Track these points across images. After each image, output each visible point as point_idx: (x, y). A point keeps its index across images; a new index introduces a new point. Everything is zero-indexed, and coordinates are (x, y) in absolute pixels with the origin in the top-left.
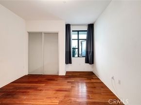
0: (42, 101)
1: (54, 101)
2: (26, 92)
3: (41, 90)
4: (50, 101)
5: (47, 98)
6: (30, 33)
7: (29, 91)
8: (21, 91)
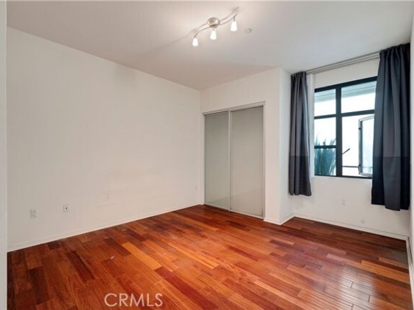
0: (193, 252)
1: (209, 262)
2: (181, 231)
3: (203, 236)
4: (204, 259)
5: (203, 252)
6: (207, 116)
7: (186, 230)
8: (176, 227)
